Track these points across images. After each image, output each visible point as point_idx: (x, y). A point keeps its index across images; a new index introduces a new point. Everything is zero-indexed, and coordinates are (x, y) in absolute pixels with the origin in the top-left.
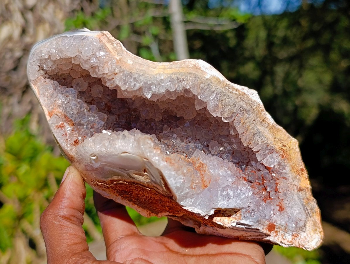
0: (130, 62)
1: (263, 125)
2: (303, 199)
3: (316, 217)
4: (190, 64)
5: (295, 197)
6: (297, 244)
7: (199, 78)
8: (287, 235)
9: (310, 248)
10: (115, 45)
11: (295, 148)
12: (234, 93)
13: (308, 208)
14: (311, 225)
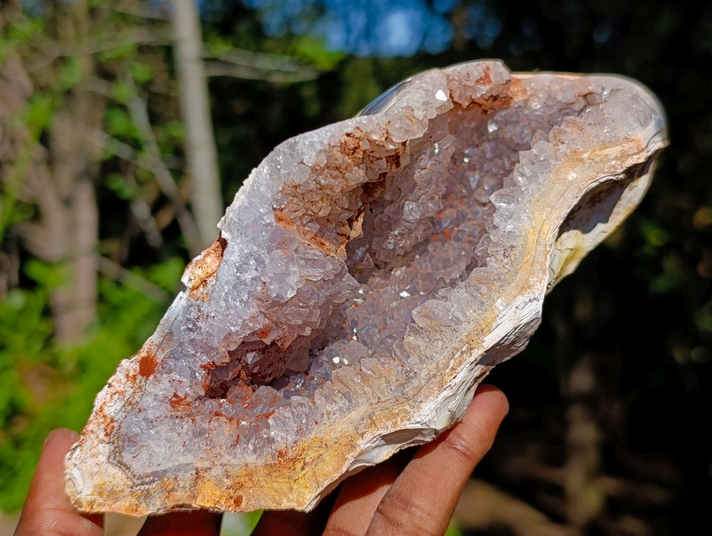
0: (572, 176)
1: (363, 419)
2: (176, 478)
3: (127, 504)
4: (536, 279)
5: (189, 458)
6: (90, 427)
7: (501, 286)
8: (119, 405)
9: (70, 459)
10: (613, 162)
11: (291, 497)
12: (448, 363)
13: (154, 485)
14: (114, 482)
